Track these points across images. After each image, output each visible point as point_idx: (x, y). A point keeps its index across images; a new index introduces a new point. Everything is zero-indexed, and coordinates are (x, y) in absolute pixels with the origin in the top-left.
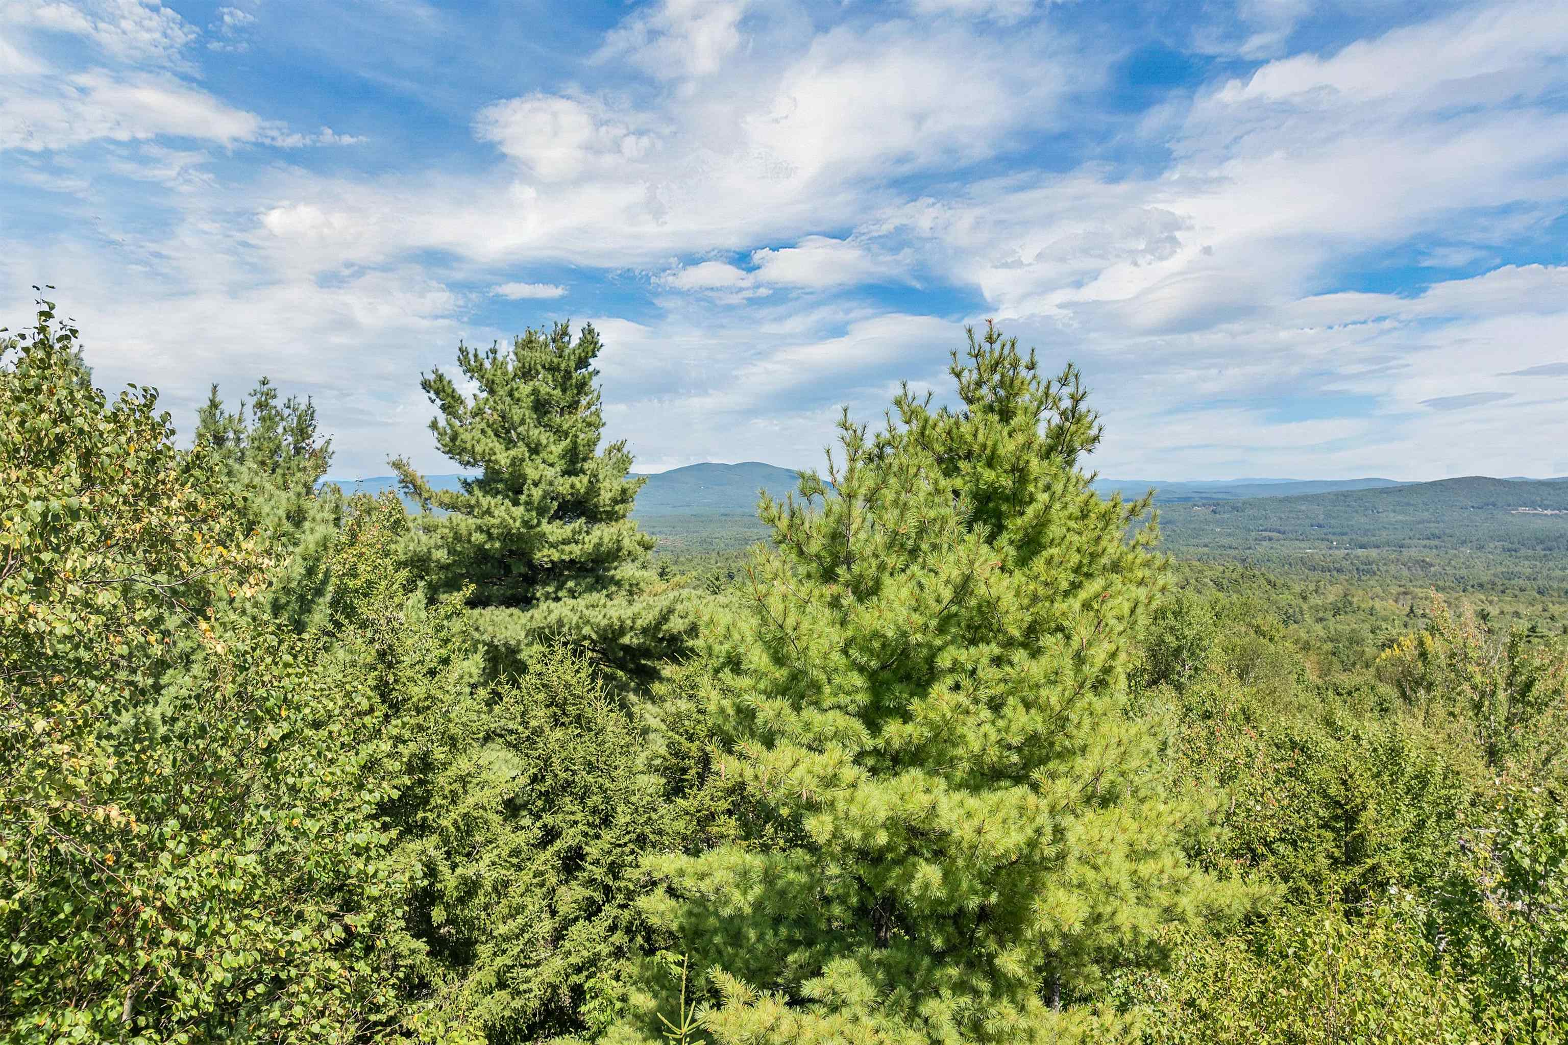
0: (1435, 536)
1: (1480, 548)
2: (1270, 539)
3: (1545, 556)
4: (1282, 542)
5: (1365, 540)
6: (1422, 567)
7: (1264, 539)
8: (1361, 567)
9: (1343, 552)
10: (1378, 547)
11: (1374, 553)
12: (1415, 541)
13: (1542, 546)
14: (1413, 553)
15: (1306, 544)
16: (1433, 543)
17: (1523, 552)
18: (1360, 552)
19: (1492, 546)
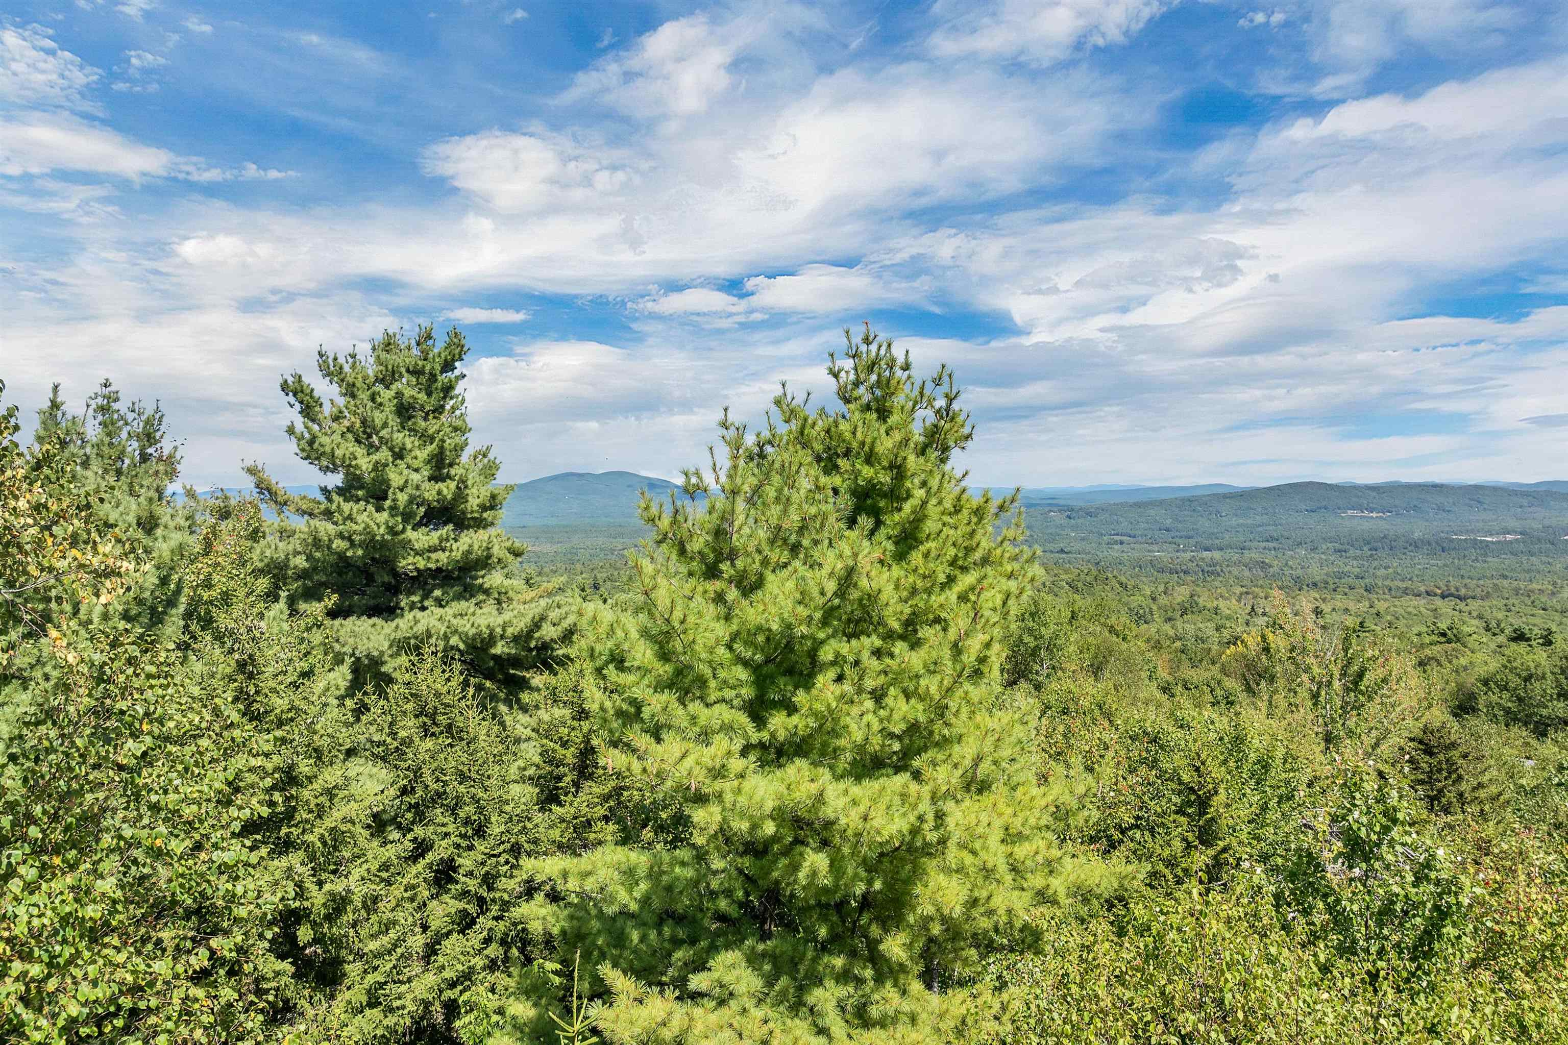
0: (1272, 539)
1: (1314, 549)
2: (1122, 543)
3: (1371, 555)
4: (1133, 546)
5: (1208, 543)
6: (1262, 568)
7: (1116, 543)
8: (1206, 569)
9: (1189, 555)
10: (1222, 549)
11: (1217, 555)
12: (1256, 544)
13: (1369, 546)
14: (1255, 555)
15: (1156, 548)
16: (1271, 545)
17: (1352, 552)
18: (1206, 554)
19: (1324, 547)
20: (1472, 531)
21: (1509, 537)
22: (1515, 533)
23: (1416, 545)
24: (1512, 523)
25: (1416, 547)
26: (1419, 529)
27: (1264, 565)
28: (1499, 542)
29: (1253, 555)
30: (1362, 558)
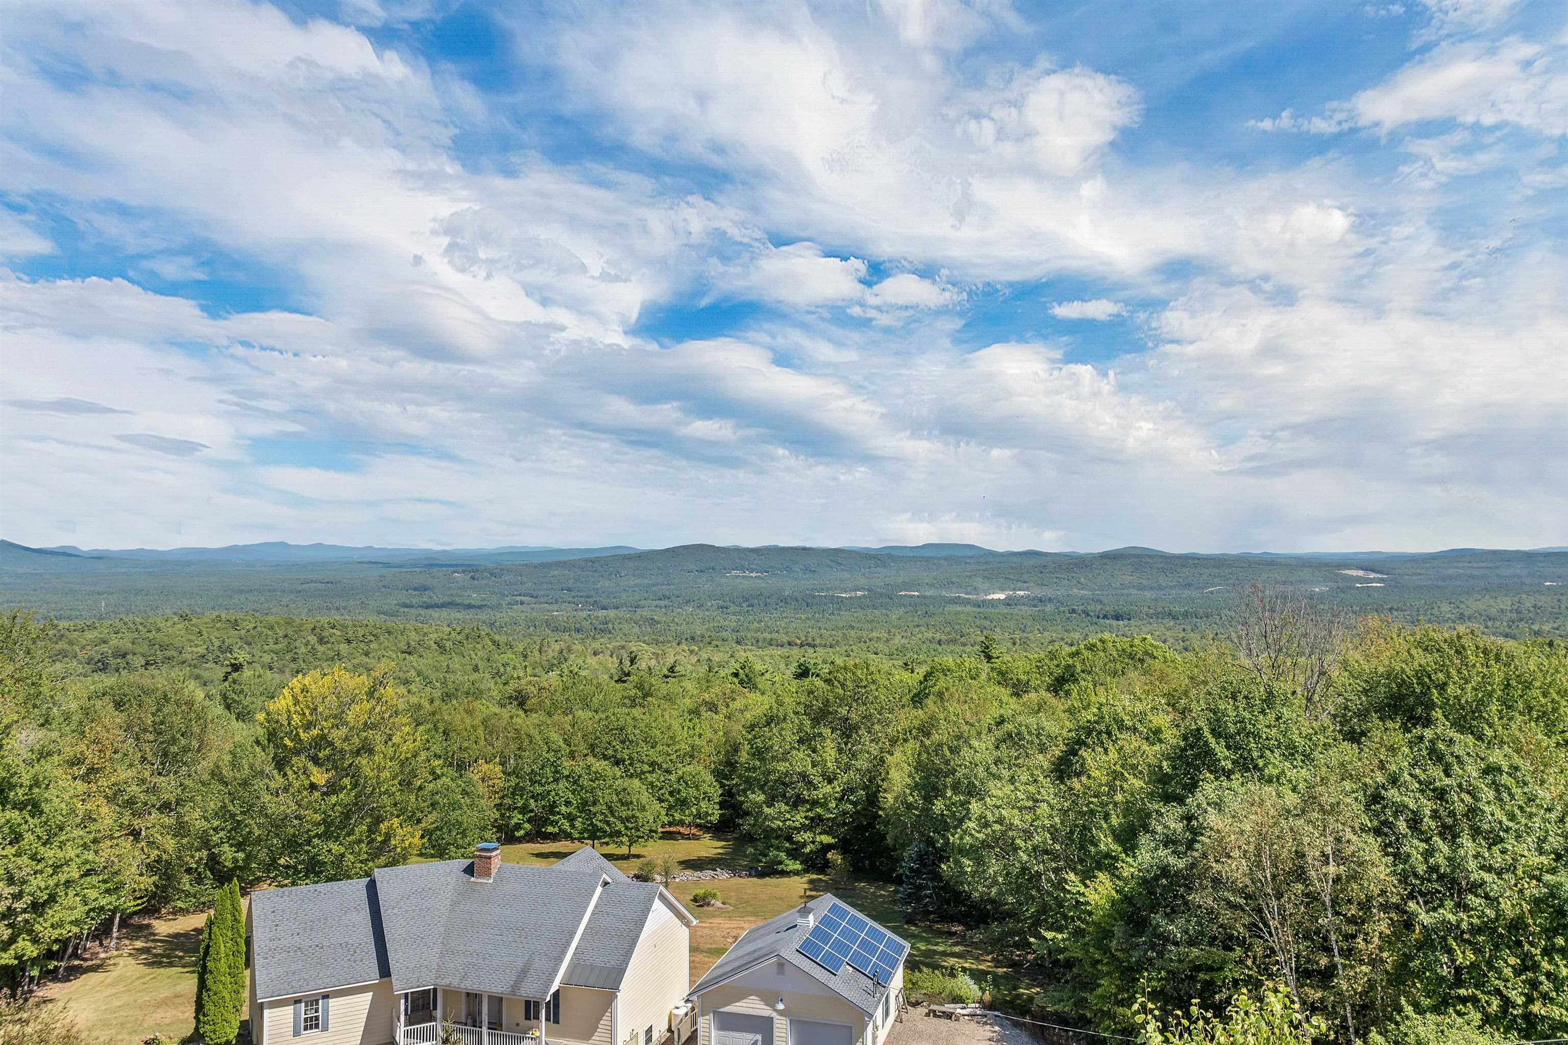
0: (665, 597)
1: (700, 606)
2: (522, 603)
3: (748, 611)
4: (533, 606)
5: (605, 602)
6: (651, 624)
7: (516, 603)
8: (599, 627)
9: (584, 614)
10: (617, 608)
11: (612, 613)
12: (647, 603)
13: (747, 603)
14: (646, 613)
15: (555, 607)
16: (663, 603)
17: (733, 608)
18: (603, 613)
19: (709, 604)
20: (831, 589)
21: (859, 593)
22: (863, 589)
23: (785, 601)
24: (862, 581)
25: (786, 603)
26: (789, 585)
27: (652, 622)
28: (851, 598)
29: (645, 613)
30: (740, 613)
